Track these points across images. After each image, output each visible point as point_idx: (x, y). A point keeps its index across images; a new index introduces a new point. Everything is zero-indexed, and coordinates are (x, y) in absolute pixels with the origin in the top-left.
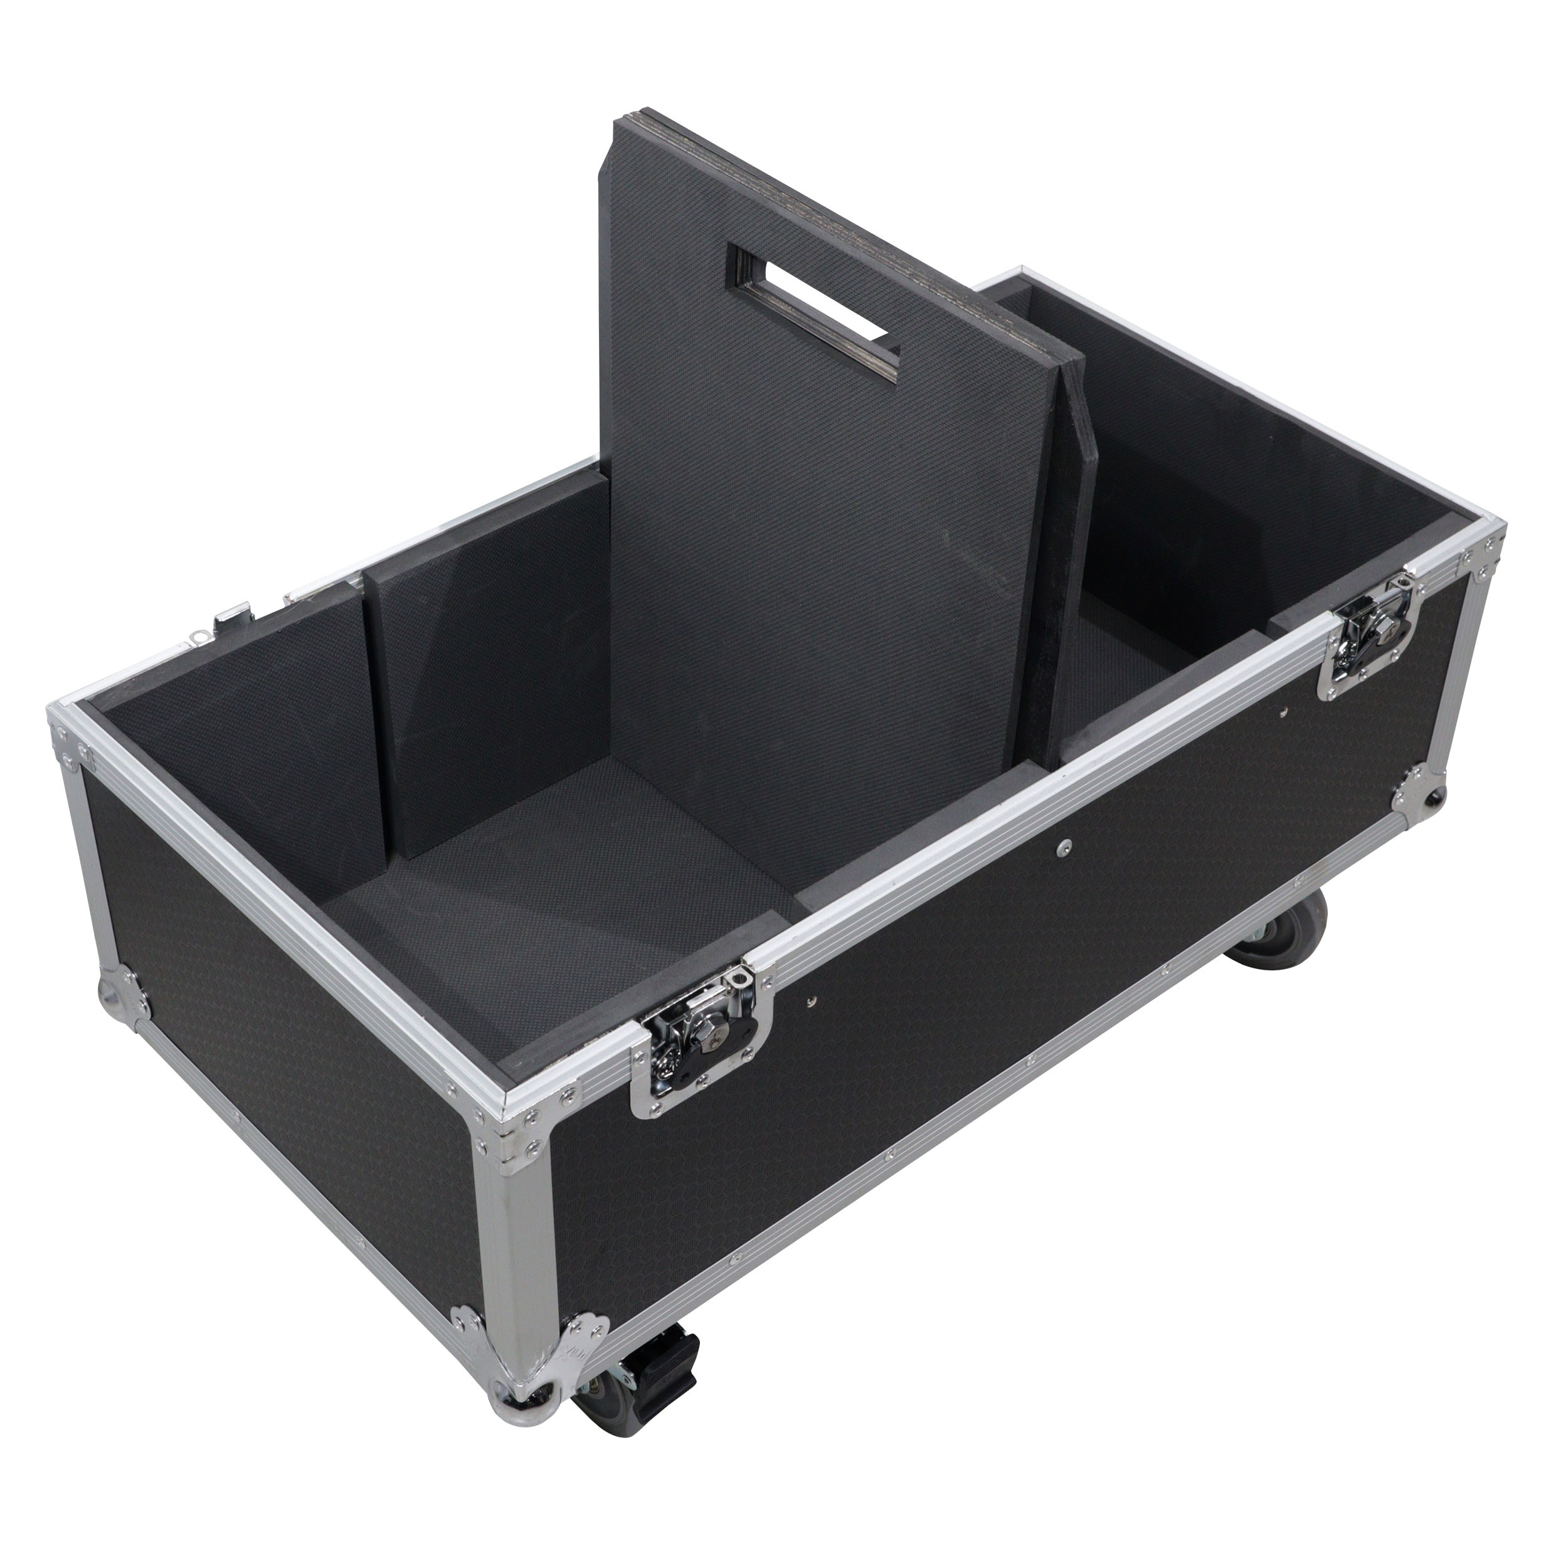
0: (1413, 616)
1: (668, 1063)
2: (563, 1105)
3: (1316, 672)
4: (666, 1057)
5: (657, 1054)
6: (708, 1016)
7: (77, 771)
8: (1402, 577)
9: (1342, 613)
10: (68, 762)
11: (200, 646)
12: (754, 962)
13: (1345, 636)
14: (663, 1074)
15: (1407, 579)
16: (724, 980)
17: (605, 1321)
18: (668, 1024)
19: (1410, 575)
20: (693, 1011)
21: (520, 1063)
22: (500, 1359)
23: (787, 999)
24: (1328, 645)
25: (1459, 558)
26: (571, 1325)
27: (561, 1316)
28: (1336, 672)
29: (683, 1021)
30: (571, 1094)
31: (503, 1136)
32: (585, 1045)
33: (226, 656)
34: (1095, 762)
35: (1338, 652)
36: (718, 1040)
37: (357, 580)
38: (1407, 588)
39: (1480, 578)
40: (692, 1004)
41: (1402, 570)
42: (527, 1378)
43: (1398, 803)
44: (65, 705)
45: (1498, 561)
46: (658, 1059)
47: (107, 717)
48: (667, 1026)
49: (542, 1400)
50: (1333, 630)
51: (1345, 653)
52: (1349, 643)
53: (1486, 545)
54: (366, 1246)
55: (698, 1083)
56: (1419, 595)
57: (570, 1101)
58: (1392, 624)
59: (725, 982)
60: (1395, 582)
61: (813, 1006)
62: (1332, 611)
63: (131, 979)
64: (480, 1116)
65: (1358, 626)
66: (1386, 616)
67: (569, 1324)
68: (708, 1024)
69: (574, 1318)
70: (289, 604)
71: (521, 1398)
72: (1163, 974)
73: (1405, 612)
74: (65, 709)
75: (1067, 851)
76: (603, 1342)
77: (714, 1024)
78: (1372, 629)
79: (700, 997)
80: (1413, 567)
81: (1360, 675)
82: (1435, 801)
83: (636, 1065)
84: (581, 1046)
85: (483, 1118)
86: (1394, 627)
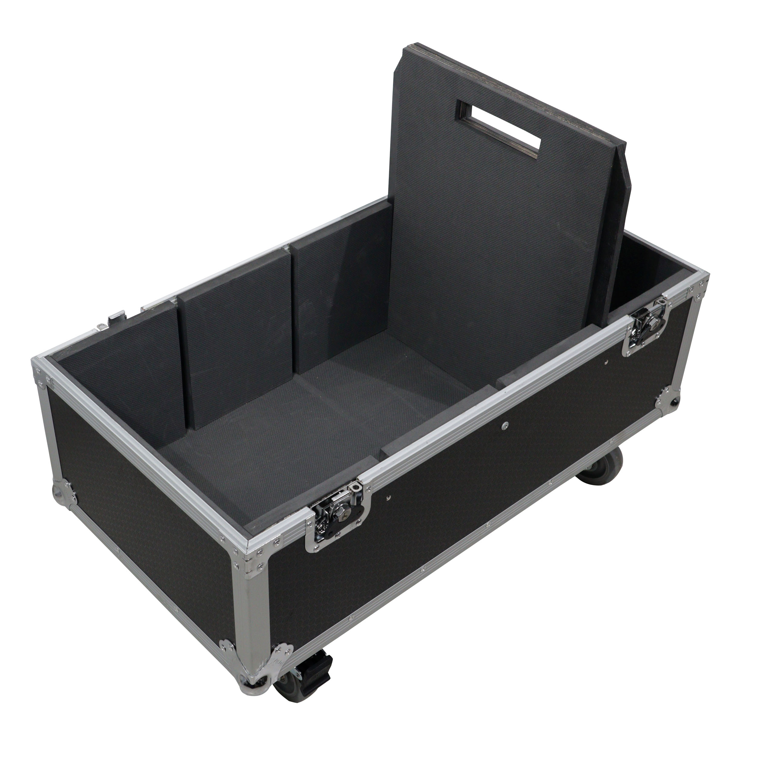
0: (666, 317)
1: (322, 527)
2: (274, 546)
3: (621, 344)
4: (322, 524)
5: (317, 523)
6: (341, 505)
7: (45, 389)
8: (661, 299)
9: (633, 316)
10: (41, 385)
11: (102, 330)
12: (362, 480)
13: (635, 327)
14: (320, 532)
15: (663, 300)
16: (349, 488)
17: (291, 647)
18: (322, 508)
19: (665, 298)
20: (334, 503)
21: (255, 527)
22: (242, 665)
23: (377, 497)
24: (627, 331)
25: (688, 290)
26: (276, 649)
27: (271, 644)
28: (631, 343)
29: (330, 507)
30: (278, 541)
31: (247, 561)
32: (285, 518)
33: (114, 335)
34: (520, 386)
35: (631, 334)
36: (346, 516)
37: (174, 300)
38: (664, 304)
39: (697, 300)
40: (334, 499)
41: (661, 296)
42: (255, 673)
43: (658, 404)
44: (40, 358)
45: (705, 292)
46: (318, 525)
47: (59, 364)
48: (322, 509)
49: (262, 684)
50: (629, 324)
51: (634, 334)
52: (636, 330)
53: (700, 284)
54: (179, 611)
55: (336, 536)
56: (669, 307)
57: (278, 545)
58: (657, 321)
59: (349, 489)
60: (658, 301)
61: (389, 500)
62: (629, 315)
63: (68, 486)
64: (236, 551)
65: (641, 322)
66: (654, 317)
67: (275, 649)
68: (341, 508)
69: (277, 645)
70: (143, 311)
71: (252, 683)
72: (549, 484)
73: (662, 315)
74: (40, 360)
75: (506, 427)
76: (289, 658)
77: (344, 508)
78: (648, 323)
79: (338, 496)
80: (666, 294)
81: (642, 345)
82: (675, 403)
83: (308, 528)
84: (283, 519)
85: (237, 552)
86: (658, 322)
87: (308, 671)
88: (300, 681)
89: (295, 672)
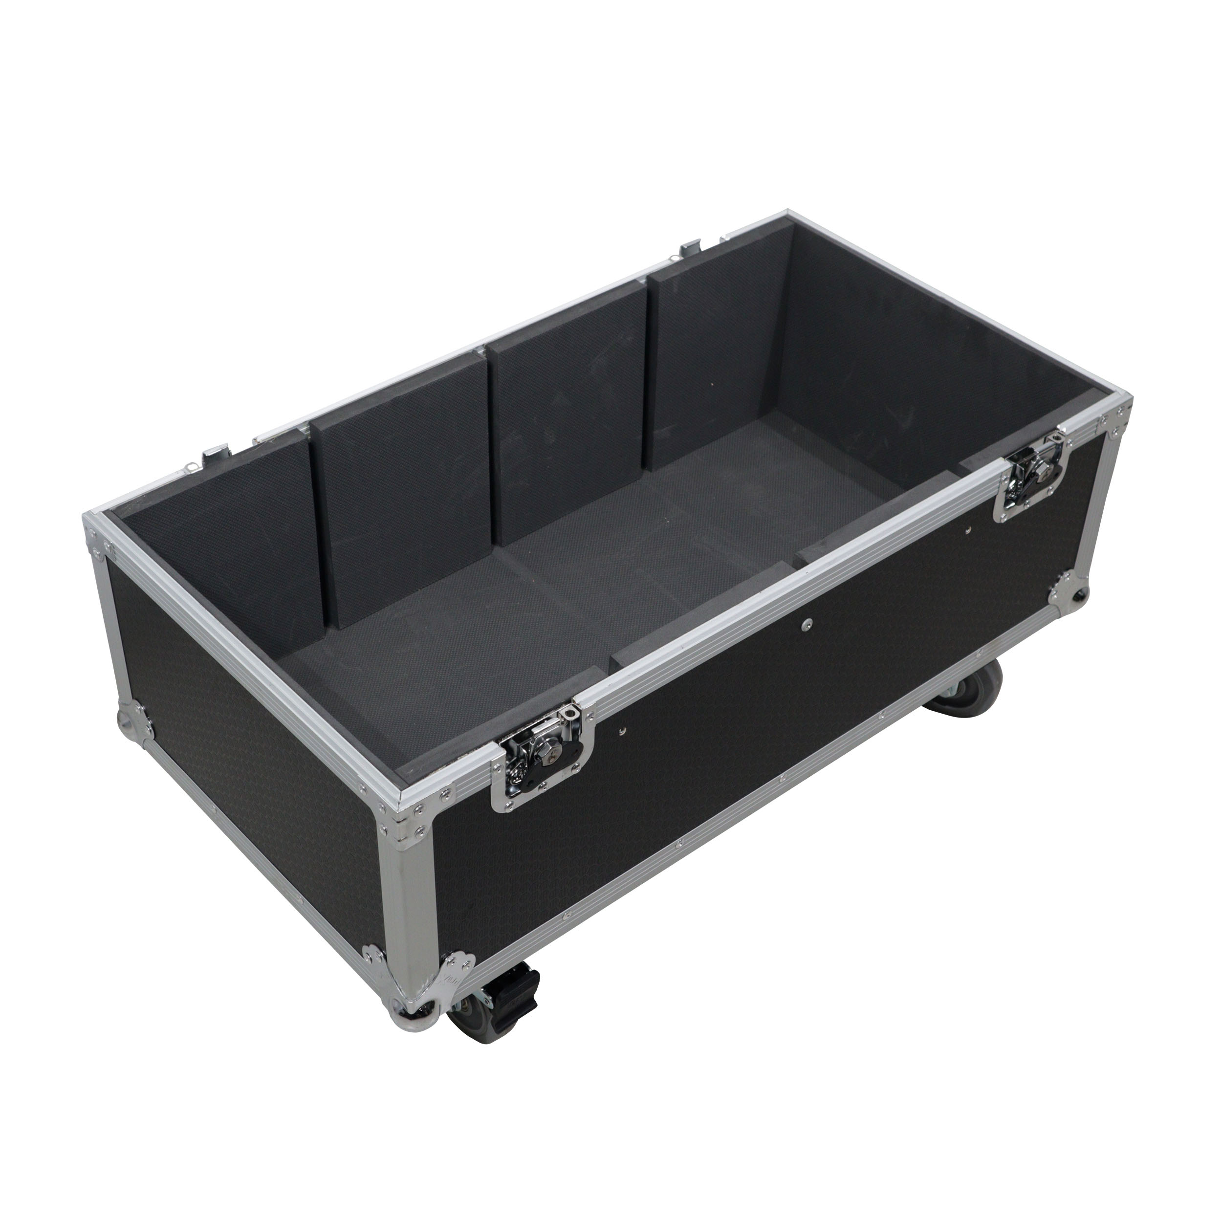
0: (1063, 462)
1: (518, 773)
2: (442, 802)
3: (991, 502)
4: (517, 768)
5: (511, 767)
6: (547, 740)
7: (103, 561)
8: (1056, 434)
9: (1011, 459)
10: (97, 554)
11: (192, 473)
12: (580, 702)
13: (1013, 476)
14: (515, 781)
15: (1059, 435)
16: (559, 715)
17: (472, 958)
18: (518, 745)
19: (1062, 433)
20: (536, 736)
21: (412, 771)
22: (396, 983)
23: (604, 729)
24: (1000, 482)
25: (1098, 421)
26: (448, 960)
27: (441, 951)
28: (1007, 502)
29: (529, 743)
30: (448, 793)
31: (398, 822)
32: (459, 758)
33: (211, 480)
34: (829, 563)
35: (1008, 488)
36: (554, 757)
37: (305, 428)
38: (1059, 442)
39: (1114, 436)
40: (535, 731)
41: (1056, 429)
42: (415, 997)
43: (1053, 598)
44: (95, 513)
45: (1126, 424)
46: (511, 770)
47: (124, 522)
48: (518, 746)
49: (426, 1013)
50: (1004, 471)
51: (1013, 488)
52: (1016, 481)
53: (1117, 413)
54: (303, 902)
55: (540, 788)
56: (1068, 447)
57: (447, 798)
58: (1048, 468)
59: (559, 716)
60: (1051, 437)
61: (624, 734)
62: (1004, 457)
63: (140, 711)
64: (382, 808)
65: (1023, 469)
66: (1044, 462)
67: (446, 959)
68: (547, 745)
69: (450, 954)
70: (257, 444)
71: (411, 1012)
72: (880, 718)
73: (1058, 460)
74: (96, 516)
75: (809, 627)
76: (470, 973)
77: (551, 746)
78: (1033, 471)
79: (542, 726)
80: (1064, 427)
81: (1025, 504)
82: (1080, 597)
83: (495, 773)
84: (456, 759)
85: (384, 809)
86: (1049, 469)
87: (502, 995)
88: (490, 1009)
89: (482, 996)
